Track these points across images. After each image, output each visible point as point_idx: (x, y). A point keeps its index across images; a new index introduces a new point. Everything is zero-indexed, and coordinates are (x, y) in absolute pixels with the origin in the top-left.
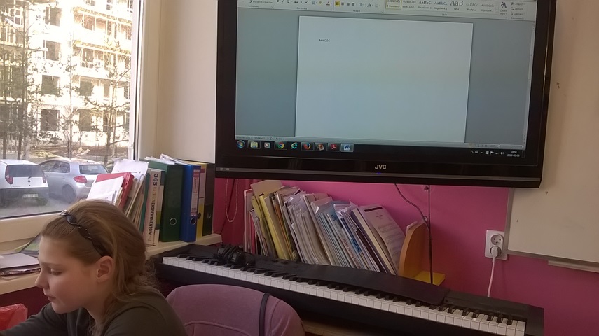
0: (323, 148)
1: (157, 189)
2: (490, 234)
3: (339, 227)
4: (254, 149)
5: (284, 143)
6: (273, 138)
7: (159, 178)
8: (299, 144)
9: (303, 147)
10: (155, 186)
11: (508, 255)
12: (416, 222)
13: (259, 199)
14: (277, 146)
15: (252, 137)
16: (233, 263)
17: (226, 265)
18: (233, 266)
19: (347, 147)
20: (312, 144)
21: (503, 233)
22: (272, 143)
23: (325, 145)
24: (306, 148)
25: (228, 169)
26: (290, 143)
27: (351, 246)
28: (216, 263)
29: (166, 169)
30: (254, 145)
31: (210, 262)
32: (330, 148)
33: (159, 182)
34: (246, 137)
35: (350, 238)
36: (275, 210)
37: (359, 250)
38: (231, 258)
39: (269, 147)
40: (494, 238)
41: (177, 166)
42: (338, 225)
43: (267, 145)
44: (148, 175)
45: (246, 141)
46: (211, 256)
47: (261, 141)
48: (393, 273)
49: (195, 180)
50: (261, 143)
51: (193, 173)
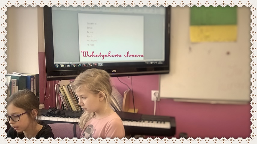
0: (91, 65)
1: (15, 88)
2: (153, 92)
4: (63, 68)
5: (76, 64)
6: (71, 63)
7: (16, 83)
8: (82, 64)
9: (83, 65)
10: (14, 86)
11: (160, 99)
12: (126, 91)
13: (62, 88)
14: (72, 66)
15: (62, 63)
16: (56, 115)
17: (53, 116)
18: (56, 116)
19: (101, 64)
20: (87, 64)
21: (158, 91)
22: (70, 65)
23: (92, 64)
24: (85, 66)
25: (52, 77)
26: (78, 64)
28: (48, 116)
29: (18, 78)
30: (63, 66)
31: (45, 115)
32: (94, 65)
33: (16, 84)
34: (59, 63)
36: (70, 92)
38: (54, 113)
39: (69, 66)
40: (155, 94)
41: (22, 77)
43: (68, 66)
44: (11, 82)
45: (59, 65)
46: (46, 113)
47: (66, 64)
48: (120, 111)
49: (32, 82)
50: (66, 65)
51: (31, 79)
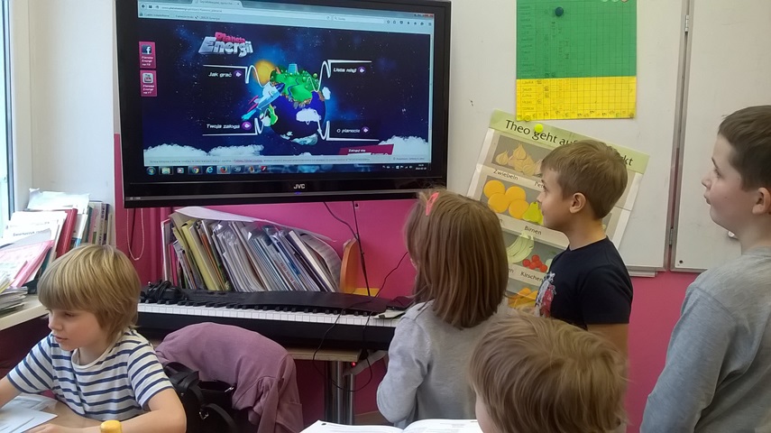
3: (276, 252)
4: (166, 175)
5: (199, 168)
6: (187, 163)
9: (219, 170)
13: (182, 230)
14: (191, 171)
15: (164, 163)
22: (186, 168)
23: (242, 168)
24: (222, 171)
25: (139, 198)
26: (205, 167)
27: (288, 270)
30: (166, 171)
32: (247, 170)
34: (156, 163)
35: (288, 261)
36: (201, 240)
37: (298, 273)
39: (183, 172)
42: (274, 249)
43: (180, 171)
45: (157, 168)
48: (333, 291)
50: (174, 169)
